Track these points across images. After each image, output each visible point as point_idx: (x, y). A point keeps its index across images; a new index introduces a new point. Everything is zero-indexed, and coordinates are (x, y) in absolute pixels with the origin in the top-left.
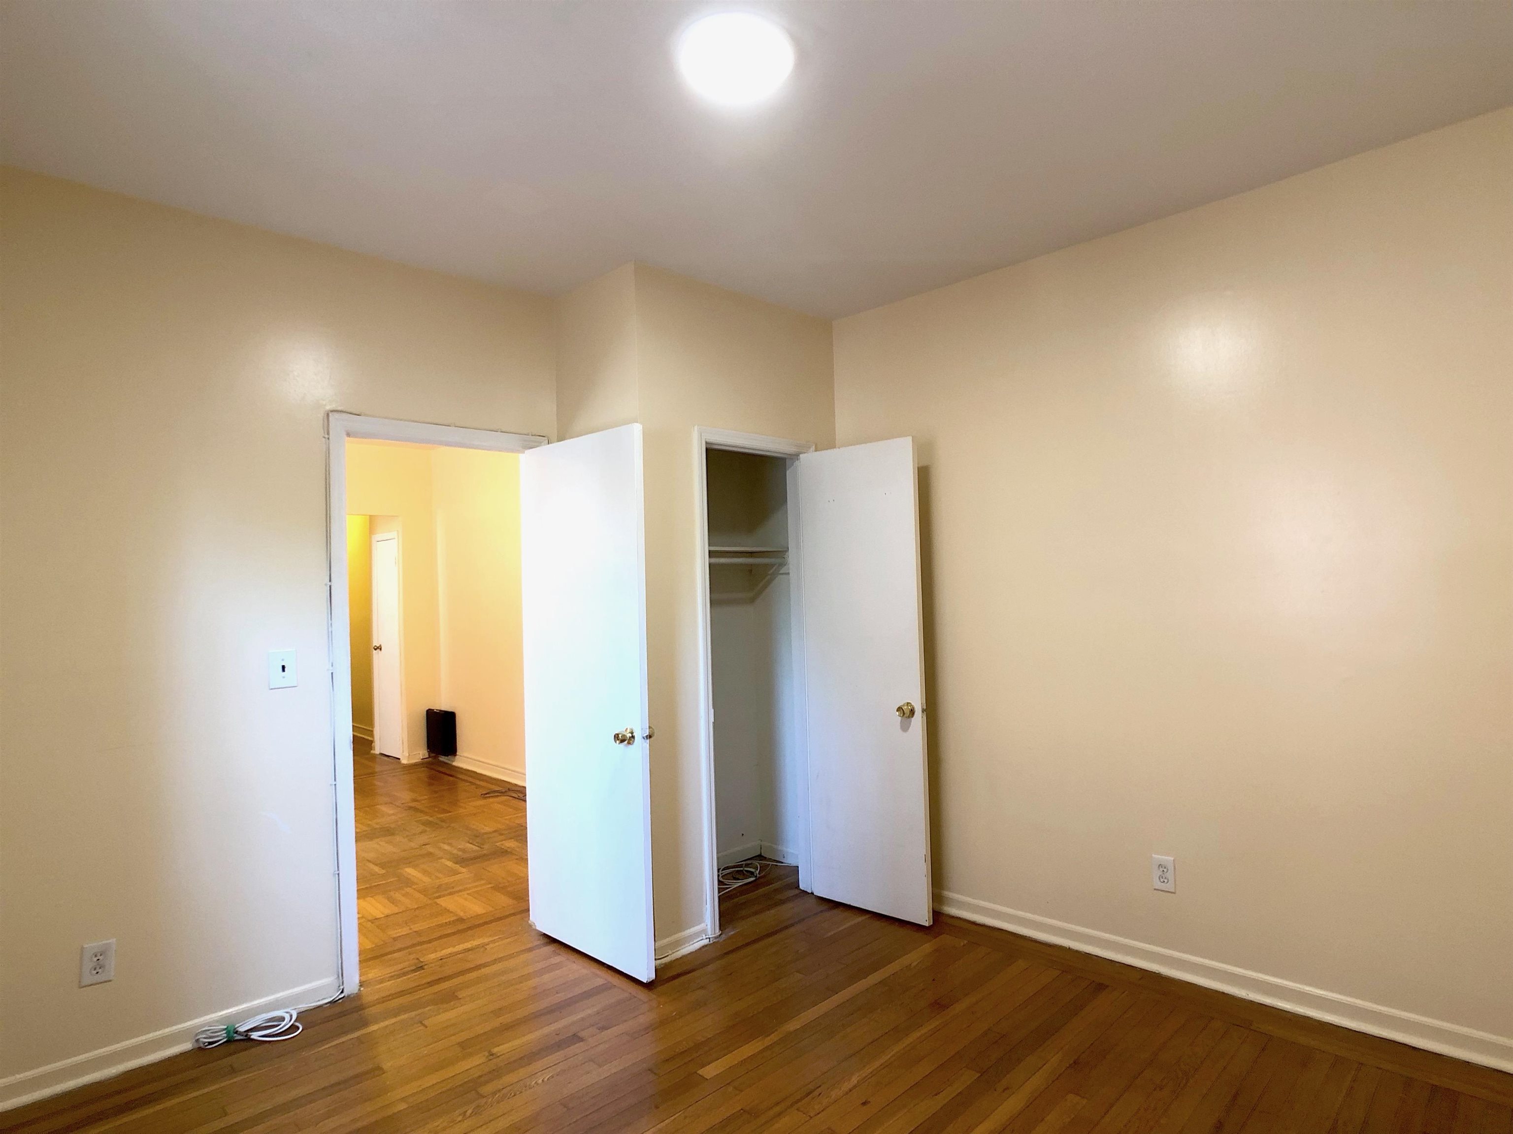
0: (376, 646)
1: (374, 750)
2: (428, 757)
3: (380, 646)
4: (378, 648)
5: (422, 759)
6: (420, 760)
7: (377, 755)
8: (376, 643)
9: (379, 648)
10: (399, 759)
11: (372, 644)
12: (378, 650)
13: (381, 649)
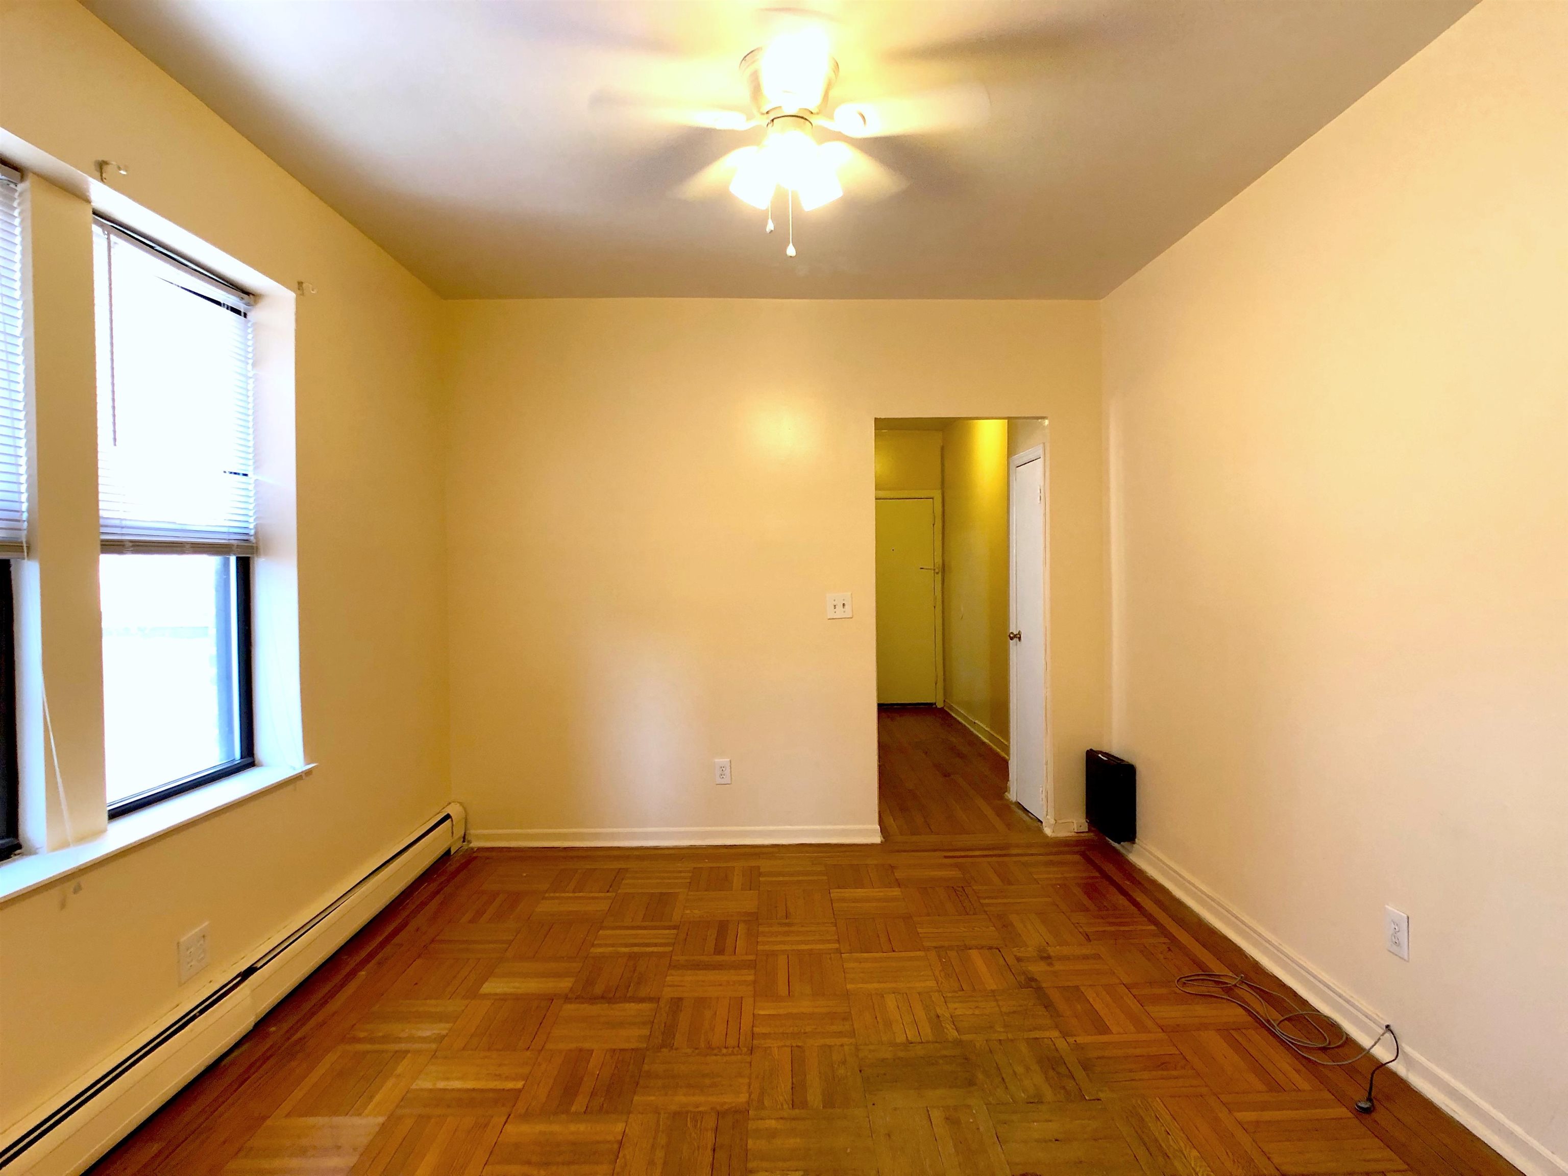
0: (1012, 633)
1: (1009, 793)
2: (1087, 830)
3: (1019, 633)
4: (1015, 636)
5: (1077, 833)
6: (1073, 834)
7: (1011, 802)
8: (1013, 629)
9: (1018, 637)
10: (1041, 822)
11: (1009, 630)
12: (1015, 640)
13: (1020, 638)
